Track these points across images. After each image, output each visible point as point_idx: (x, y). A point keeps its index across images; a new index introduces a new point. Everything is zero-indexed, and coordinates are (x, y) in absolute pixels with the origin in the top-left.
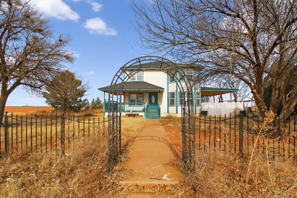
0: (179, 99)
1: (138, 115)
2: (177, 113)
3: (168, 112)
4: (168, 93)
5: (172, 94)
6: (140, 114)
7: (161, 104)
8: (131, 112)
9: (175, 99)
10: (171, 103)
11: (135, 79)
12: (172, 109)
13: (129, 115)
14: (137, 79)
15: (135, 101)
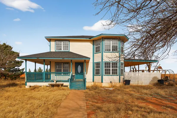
0: (104, 69)
1: (62, 85)
2: (102, 82)
3: (93, 81)
4: (93, 63)
5: (98, 65)
6: (65, 84)
7: (87, 74)
8: (55, 82)
9: (100, 69)
10: (97, 72)
11: (61, 49)
12: (98, 78)
13: (53, 86)
14: (64, 49)
15: (61, 71)
